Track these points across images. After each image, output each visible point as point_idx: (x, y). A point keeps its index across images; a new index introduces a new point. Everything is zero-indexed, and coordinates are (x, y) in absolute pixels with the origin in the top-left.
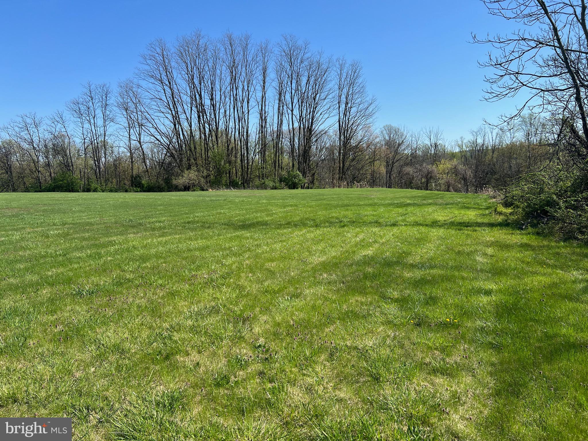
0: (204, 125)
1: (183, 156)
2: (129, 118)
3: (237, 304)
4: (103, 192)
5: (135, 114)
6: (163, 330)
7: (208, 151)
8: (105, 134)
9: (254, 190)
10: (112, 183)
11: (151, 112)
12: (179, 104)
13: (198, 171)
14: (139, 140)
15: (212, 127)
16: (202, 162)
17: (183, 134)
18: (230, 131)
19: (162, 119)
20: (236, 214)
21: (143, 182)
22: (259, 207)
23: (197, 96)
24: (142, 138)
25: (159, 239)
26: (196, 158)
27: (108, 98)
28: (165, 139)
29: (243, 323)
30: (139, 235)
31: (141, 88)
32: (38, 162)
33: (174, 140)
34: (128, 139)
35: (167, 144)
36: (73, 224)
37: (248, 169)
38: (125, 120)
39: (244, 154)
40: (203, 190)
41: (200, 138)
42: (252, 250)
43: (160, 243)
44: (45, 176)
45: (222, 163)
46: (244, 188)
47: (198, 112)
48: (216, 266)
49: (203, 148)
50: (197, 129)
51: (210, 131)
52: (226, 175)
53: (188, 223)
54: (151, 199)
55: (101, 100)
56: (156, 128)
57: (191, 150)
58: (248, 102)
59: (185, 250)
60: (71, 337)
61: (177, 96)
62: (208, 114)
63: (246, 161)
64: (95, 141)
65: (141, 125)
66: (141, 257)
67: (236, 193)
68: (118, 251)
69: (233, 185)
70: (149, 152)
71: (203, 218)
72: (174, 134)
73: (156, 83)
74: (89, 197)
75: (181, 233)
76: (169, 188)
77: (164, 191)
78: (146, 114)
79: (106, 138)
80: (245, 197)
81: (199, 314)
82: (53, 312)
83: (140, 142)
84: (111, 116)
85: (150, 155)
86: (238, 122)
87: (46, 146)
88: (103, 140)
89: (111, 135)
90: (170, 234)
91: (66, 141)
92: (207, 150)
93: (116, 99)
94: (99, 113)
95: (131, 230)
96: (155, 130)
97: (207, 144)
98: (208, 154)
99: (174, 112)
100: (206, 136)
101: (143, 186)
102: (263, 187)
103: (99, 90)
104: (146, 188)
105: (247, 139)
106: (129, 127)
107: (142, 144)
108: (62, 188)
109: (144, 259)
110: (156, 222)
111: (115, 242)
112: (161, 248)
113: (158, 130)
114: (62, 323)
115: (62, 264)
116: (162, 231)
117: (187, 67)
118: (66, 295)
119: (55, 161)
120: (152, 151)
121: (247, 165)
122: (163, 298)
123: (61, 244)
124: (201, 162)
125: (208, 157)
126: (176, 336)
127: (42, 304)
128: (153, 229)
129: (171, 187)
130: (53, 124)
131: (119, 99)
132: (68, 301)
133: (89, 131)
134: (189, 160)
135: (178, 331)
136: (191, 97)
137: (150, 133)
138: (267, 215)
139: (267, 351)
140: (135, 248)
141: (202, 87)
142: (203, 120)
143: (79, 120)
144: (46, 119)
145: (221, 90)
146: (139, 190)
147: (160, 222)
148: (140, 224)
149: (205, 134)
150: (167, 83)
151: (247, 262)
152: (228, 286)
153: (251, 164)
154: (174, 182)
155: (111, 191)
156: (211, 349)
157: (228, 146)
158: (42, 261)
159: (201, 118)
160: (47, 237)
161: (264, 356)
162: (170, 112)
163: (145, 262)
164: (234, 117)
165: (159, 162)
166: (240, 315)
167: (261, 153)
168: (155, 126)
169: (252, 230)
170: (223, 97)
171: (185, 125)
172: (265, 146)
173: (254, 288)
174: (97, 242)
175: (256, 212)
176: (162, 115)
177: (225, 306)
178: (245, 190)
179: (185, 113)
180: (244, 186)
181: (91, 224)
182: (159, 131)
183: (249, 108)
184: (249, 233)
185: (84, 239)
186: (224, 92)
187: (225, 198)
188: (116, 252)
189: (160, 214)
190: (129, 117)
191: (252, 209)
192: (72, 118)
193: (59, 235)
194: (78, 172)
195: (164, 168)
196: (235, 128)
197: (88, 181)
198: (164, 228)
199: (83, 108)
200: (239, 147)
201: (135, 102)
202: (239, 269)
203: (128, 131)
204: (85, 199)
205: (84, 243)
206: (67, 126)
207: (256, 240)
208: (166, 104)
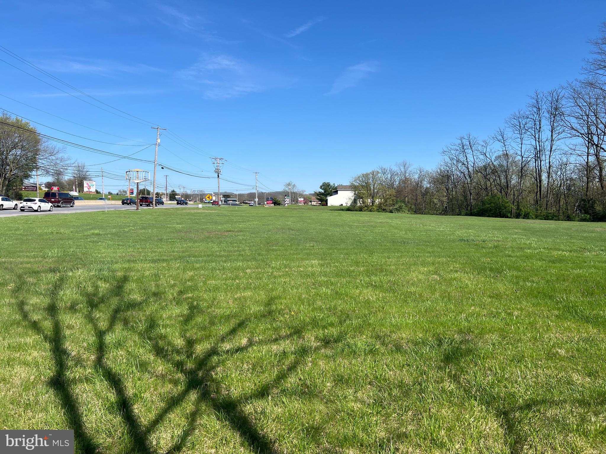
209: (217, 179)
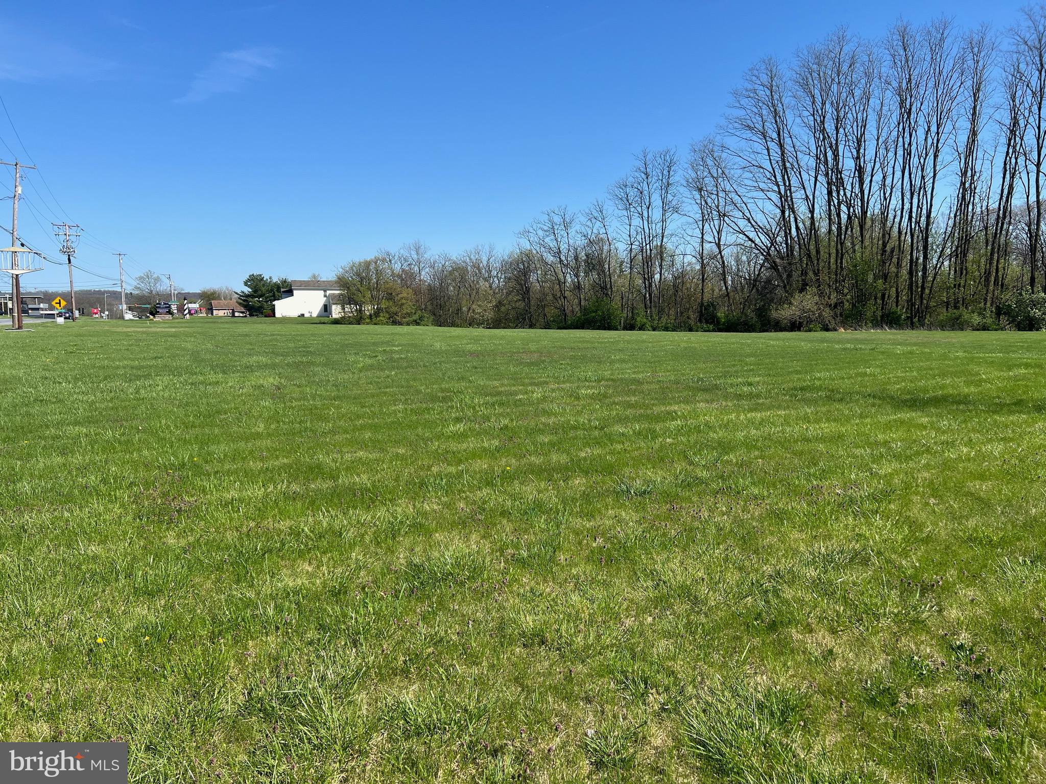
0: (839, 209)
1: (794, 267)
2: (704, 206)
3: (905, 554)
4: (654, 330)
5: (714, 197)
6: (763, 577)
7: (842, 255)
8: (663, 234)
9: (934, 332)
10: (668, 315)
11: (741, 191)
12: (793, 173)
13: (821, 294)
14: (717, 241)
15: (854, 211)
16: (830, 278)
17: (797, 228)
18: (891, 216)
19: (760, 203)
20: (898, 377)
21: (719, 314)
22: (948, 366)
23: (830, 154)
24: (723, 238)
25: (749, 415)
26: (818, 270)
27: (672, 173)
28: (763, 238)
29: (922, 595)
30: (714, 405)
31: (727, 151)
32: (565, 283)
33: (779, 239)
34: (699, 240)
35: (767, 247)
36: (612, 380)
37: (923, 288)
38: (696, 208)
39: (917, 259)
40: (826, 329)
41: (830, 231)
42: (935, 452)
43: (751, 422)
44: (573, 306)
45: (870, 278)
46: (913, 326)
47: (828, 183)
48: (857, 475)
49: (833, 251)
50: (823, 216)
51: (849, 217)
52: (876, 302)
53: (802, 389)
54: (733, 344)
55: (661, 178)
56: (748, 219)
57: (809, 256)
58: (936, 156)
59: (798, 440)
60: (617, 561)
61: (790, 160)
62: (849, 187)
63: (920, 274)
64: (648, 246)
65: (722, 215)
66: (719, 444)
67: (895, 337)
68: (682, 429)
69: (890, 320)
70: (733, 263)
71: (830, 382)
72: (781, 228)
73: (754, 138)
74: (634, 338)
75: (788, 407)
76: (763, 325)
77: (754, 331)
78: (733, 195)
79: (665, 240)
80: (915, 344)
81: (828, 559)
82: (590, 516)
83: (719, 245)
84: (674, 203)
85: (734, 268)
86: (909, 197)
87: (576, 258)
88: (659, 244)
89: (672, 235)
90: (769, 409)
91: (606, 248)
92: (840, 256)
93: (685, 174)
94: (657, 201)
95: (700, 396)
96: (747, 222)
97: (842, 244)
98: (841, 263)
99: (782, 188)
100: (841, 228)
101: (718, 322)
102: (957, 324)
103: (659, 160)
104: (724, 324)
105: (927, 228)
106: (703, 220)
107: (722, 248)
108: (595, 322)
109: (725, 447)
110: (744, 384)
111: (676, 413)
112: (753, 432)
113: (752, 221)
114: (603, 535)
115: (598, 443)
116: (754, 400)
117: (813, 103)
118: (607, 491)
119: (588, 280)
120: (738, 260)
121: (923, 282)
122: (761, 519)
123: (595, 410)
124: (827, 278)
125: (841, 267)
126: (788, 593)
127: (574, 500)
128: (739, 397)
129: (767, 324)
130: (589, 222)
131: (690, 171)
132: (610, 500)
133: (640, 230)
134: (804, 273)
135: (791, 583)
136: (818, 158)
137: (737, 229)
138: (968, 383)
139: (980, 660)
140: (710, 427)
141: (841, 136)
142: (838, 199)
143: (625, 213)
144: (580, 215)
145: (878, 138)
146: (711, 327)
147: (750, 384)
148: (716, 387)
149: (839, 223)
150: (775, 136)
151: (926, 475)
152: (886, 517)
153: (930, 279)
154: (774, 314)
155: (666, 329)
156: (856, 631)
157: (884, 245)
158: (572, 434)
159: (834, 194)
160: (578, 398)
161: (972, 670)
162: (776, 188)
163: (727, 453)
164: (902, 188)
165: (750, 279)
166: (914, 577)
167: (957, 256)
168: (748, 215)
169: (933, 410)
170: (882, 151)
171: (802, 209)
172: (967, 241)
173: (943, 529)
174: (649, 412)
175: (943, 375)
176: (761, 194)
177: (879, 553)
178: (914, 332)
179: (804, 188)
180: (912, 323)
181: (639, 382)
182: (754, 223)
183: (938, 168)
184: (928, 416)
185: (630, 405)
186: (885, 142)
187: (874, 346)
188: (679, 430)
189: (751, 370)
190: (703, 203)
191: (931, 369)
192: (617, 211)
193: (592, 397)
194: (618, 298)
195: (757, 290)
196: (903, 209)
197: (632, 312)
198: (758, 396)
199: (632, 193)
200: (907, 247)
201: (715, 175)
202: (907, 486)
203: (701, 227)
204: (628, 342)
205: (629, 412)
206: (608, 224)
207: (944, 432)
208: (768, 175)
209: (67, 266)
